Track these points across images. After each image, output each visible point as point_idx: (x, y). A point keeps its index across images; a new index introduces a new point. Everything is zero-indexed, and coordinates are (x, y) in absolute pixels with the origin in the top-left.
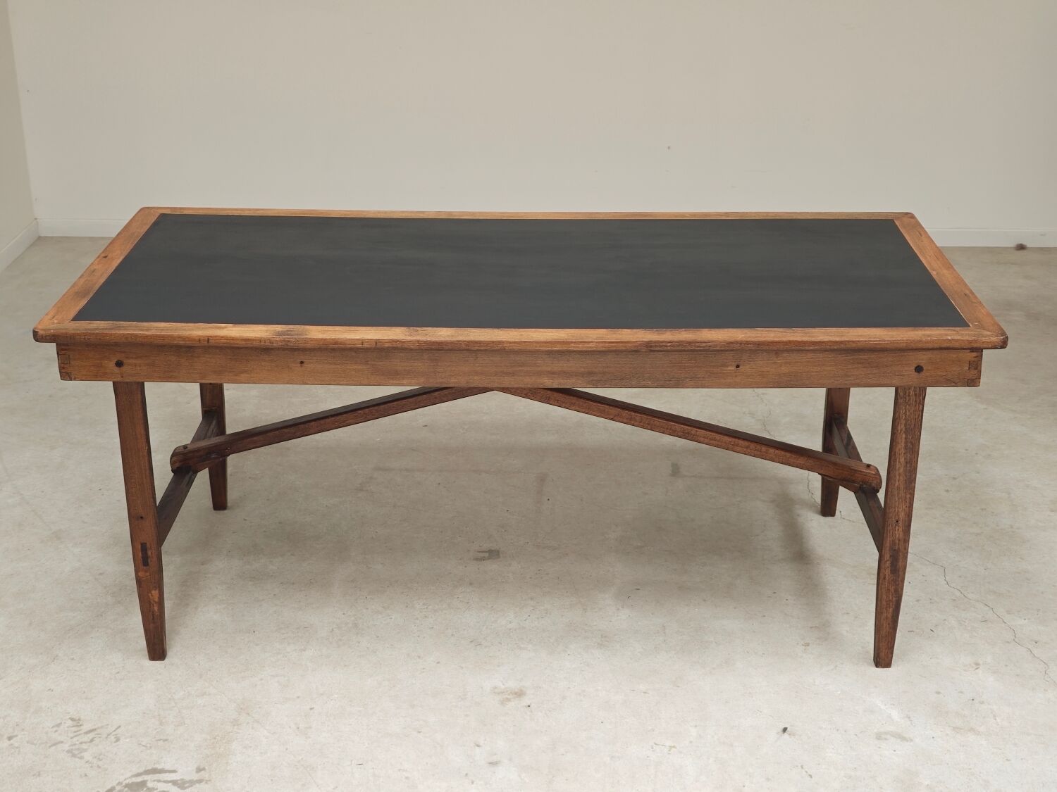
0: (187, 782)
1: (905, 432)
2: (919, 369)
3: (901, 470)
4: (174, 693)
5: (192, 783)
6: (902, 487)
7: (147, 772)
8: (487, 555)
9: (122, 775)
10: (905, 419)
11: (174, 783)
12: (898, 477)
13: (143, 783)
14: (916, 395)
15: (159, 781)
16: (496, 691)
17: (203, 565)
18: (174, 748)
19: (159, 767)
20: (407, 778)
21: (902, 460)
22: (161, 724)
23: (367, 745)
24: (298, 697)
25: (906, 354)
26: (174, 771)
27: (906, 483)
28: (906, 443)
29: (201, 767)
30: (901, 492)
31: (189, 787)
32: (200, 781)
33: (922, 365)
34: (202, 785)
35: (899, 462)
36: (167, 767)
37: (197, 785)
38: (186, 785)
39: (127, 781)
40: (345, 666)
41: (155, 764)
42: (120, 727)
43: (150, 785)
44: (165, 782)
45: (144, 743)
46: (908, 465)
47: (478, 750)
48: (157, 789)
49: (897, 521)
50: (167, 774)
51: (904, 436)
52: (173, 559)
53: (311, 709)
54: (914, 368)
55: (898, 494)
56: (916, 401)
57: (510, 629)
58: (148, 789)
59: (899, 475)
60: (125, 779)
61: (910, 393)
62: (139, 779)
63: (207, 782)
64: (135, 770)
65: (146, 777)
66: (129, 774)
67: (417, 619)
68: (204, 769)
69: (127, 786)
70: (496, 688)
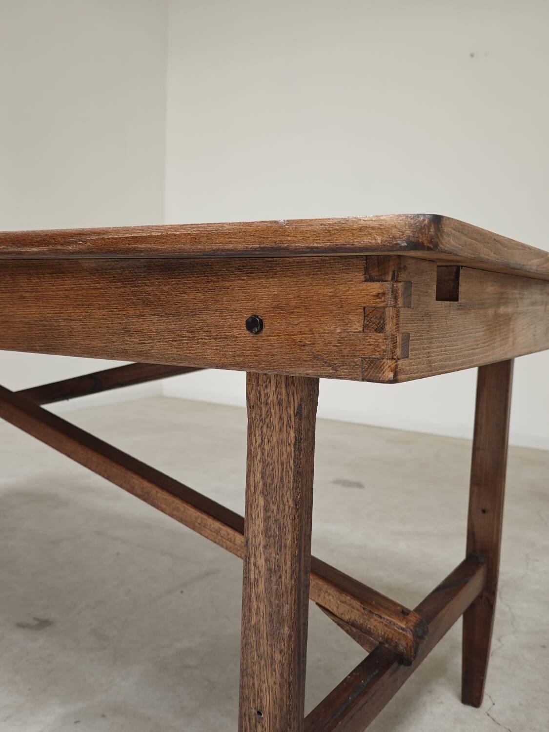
1: (262, 492)
2: (255, 324)
3: (261, 587)
6: (263, 628)
10: (263, 461)
12: (255, 603)
14: (280, 403)
21: (261, 562)
25: (227, 284)
27: (271, 621)
28: (267, 519)
30: (263, 641)
33: (260, 313)
35: (255, 565)
46: (274, 579)
49: (259, 713)
51: (261, 502)
54: (244, 321)
55: (258, 643)
56: (281, 418)
59: (258, 597)
61: (267, 394)
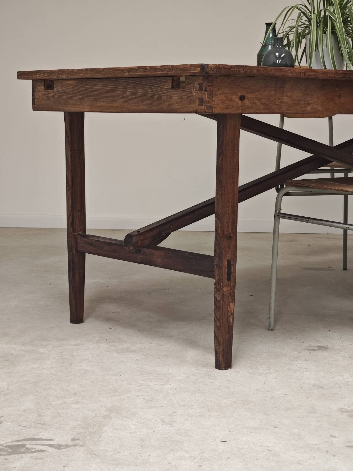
0: (63, 446)
4: (52, 402)
5: (67, 446)
7: (25, 440)
8: (317, 348)
9: (3, 440)
11: (51, 446)
13: (23, 446)
15: (38, 445)
16: (343, 410)
17: (76, 345)
18: (51, 428)
19: (37, 437)
20: (269, 450)
22: (40, 416)
23: (228, 432)
24: (162, 406)
26: (52, 440)
29: (76, 438)
31: (64, 448)
32: (75, 446)
34: (77, 448)
36: (44, 437)
37: (73, 448)
38: (62, 447)
39: (8, 444)
40: (202, 393)
41: (33, 436)
42: (3, 417)
43: (28, 446)
44: (42, 445)
45: (23, 425)
47: (334, 439)
48: (35, 449)
50: (44, 441)
52: (51, 343)
53: (174, 412)
57: (347, 382)
58: (28, 448)
60: (6, 443)
62: (19, 443)
63: (81, 446)
64: (15, 438)
65: (25, 442)
66: (9, 440)
67: (262, 374)
68: (78, 439)
69: (7, 446)
70: (343, 409)
